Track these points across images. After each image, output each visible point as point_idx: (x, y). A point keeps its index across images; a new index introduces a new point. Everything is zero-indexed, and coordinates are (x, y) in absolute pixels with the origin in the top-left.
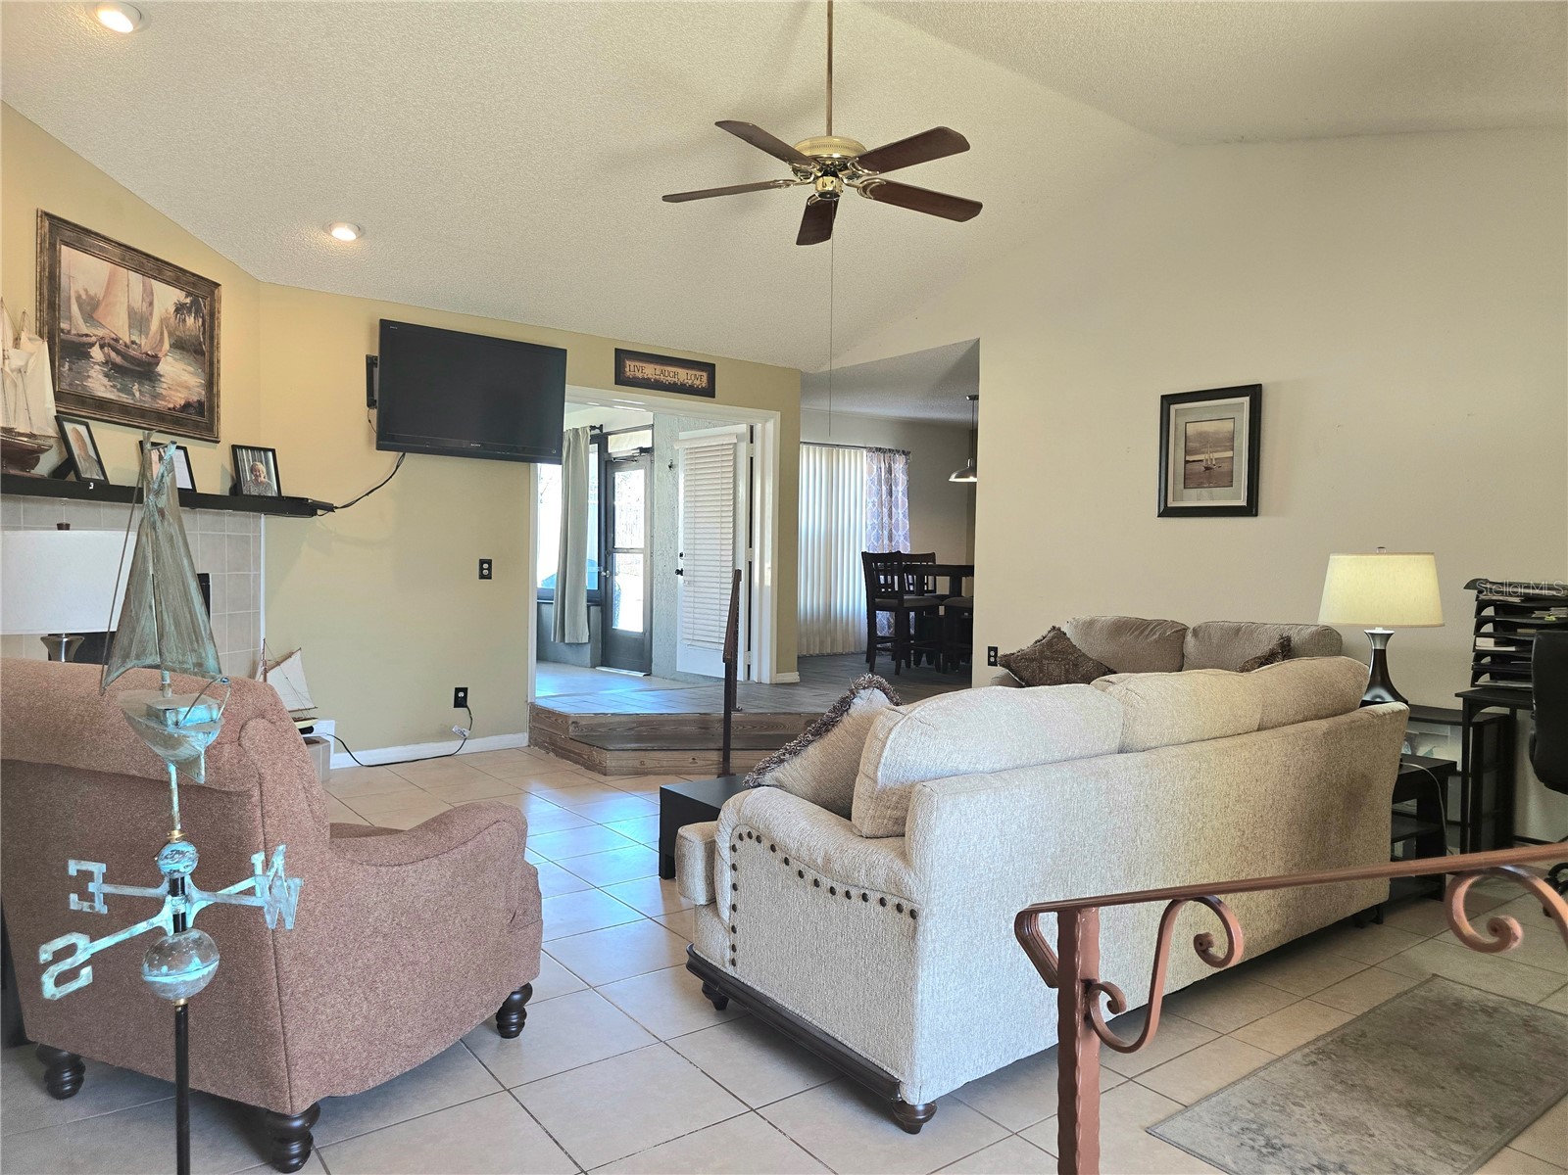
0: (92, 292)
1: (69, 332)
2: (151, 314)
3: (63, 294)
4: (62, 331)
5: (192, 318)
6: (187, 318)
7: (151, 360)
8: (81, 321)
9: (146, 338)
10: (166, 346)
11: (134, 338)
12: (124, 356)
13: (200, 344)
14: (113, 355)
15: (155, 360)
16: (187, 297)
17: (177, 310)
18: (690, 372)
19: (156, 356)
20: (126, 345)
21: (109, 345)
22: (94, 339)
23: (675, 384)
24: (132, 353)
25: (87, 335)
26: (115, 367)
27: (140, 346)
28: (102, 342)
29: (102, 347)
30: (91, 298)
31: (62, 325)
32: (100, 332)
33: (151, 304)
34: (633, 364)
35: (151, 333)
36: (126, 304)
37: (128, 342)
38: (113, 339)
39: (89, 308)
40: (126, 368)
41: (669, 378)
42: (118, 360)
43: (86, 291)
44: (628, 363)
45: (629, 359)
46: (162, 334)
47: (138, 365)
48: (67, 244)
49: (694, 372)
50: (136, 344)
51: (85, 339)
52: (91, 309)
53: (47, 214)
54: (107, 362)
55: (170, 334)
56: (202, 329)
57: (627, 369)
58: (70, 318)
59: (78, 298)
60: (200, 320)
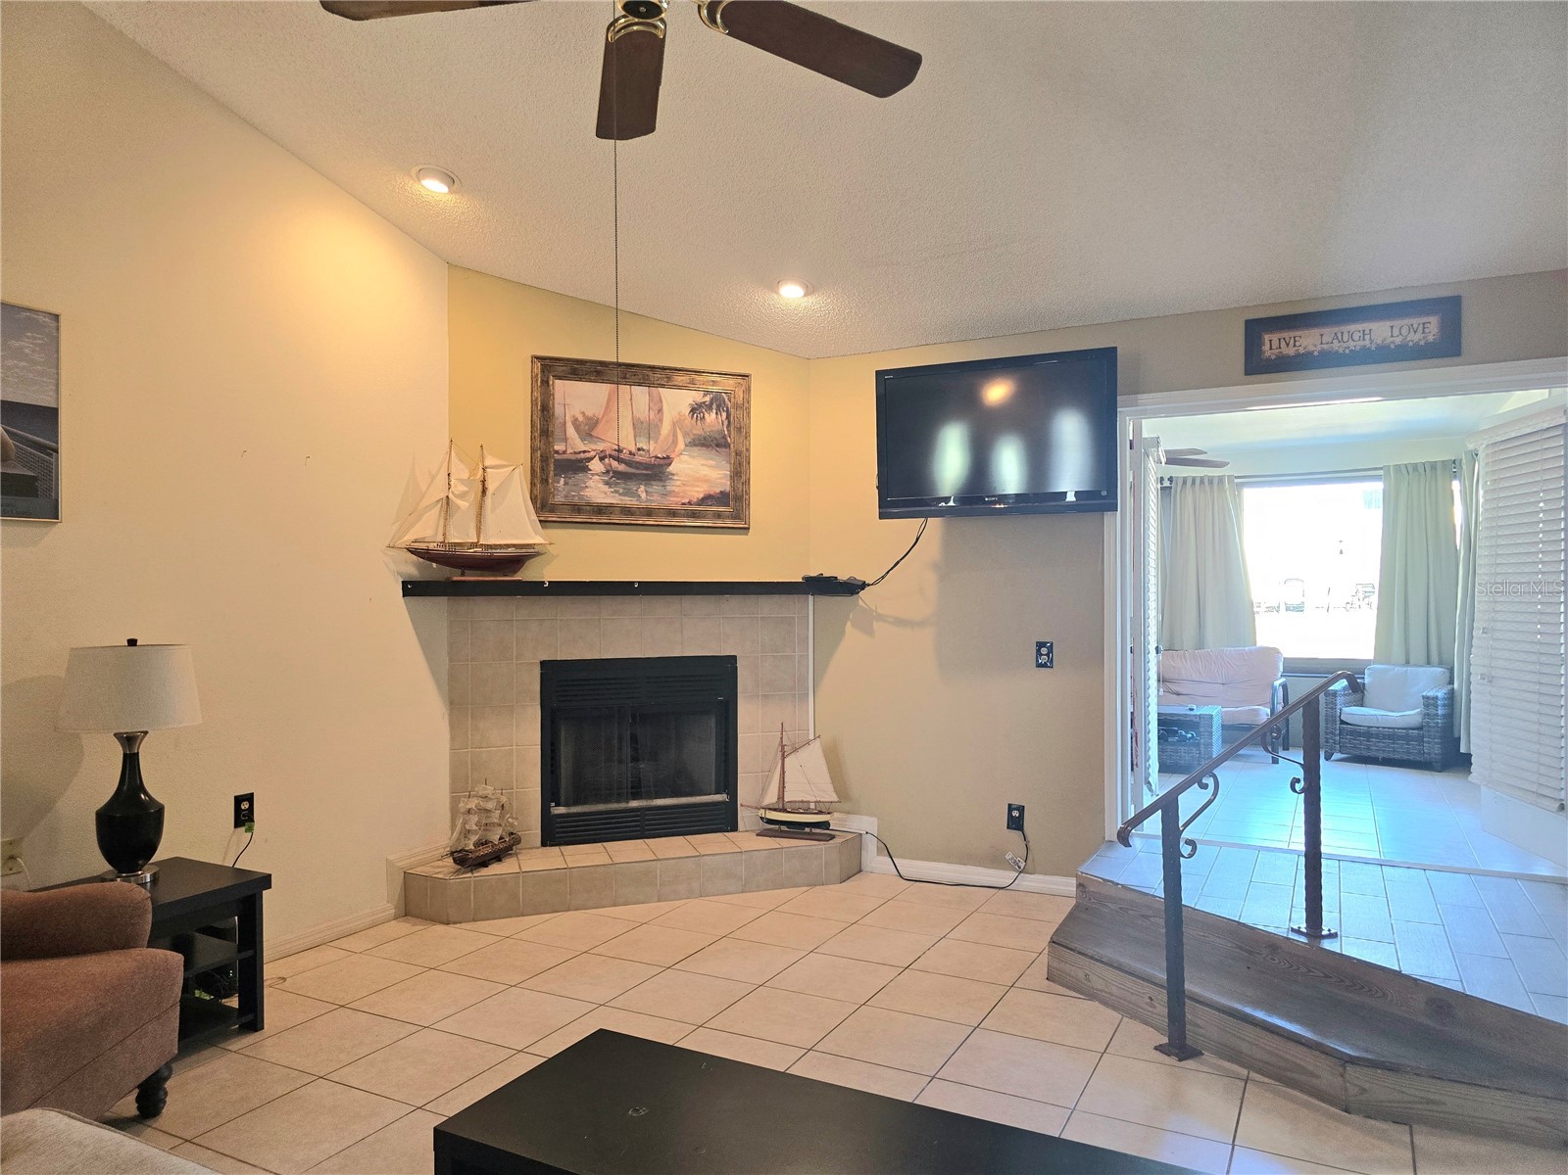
0: (589, 414)
1: (564, 452)
2: (661, 420)
3: (558, 422)
4: (557, 452)
5: (713, 415)
6: (706, 415)
7: (662, 462)
8: (578, 441)
9: (656, 442)
10: (681, 445)
11: (639, 445)
12: (628, 463)
13: (724, 437)
14: (615, 464)
15: (668, 460)
16: (705, 395)
17: (693, 410)
18: (1397, 323)
19: (668, 457)
20: (631, 453)
21: (610, 456)
22: (593, 454)
23: (1364, 349)
24: (638, 458)
25: (584, 452)
26: (618, 474)
27: (648, 451)
28: (602, 455)
29: (602, 459)
30: (589, 419)
31: (556, 448)
32: (600, 447)
33: (660, 411)
34: (1275, 337)
35: (661, 438)
36: (631, 417)
37: (633, 450)
38: (615, 450)
39: (587, 427)
40: (632, 474)
41: (1351, 344)
42: (622, 468)
43: (583, 413)
44: (1267, 337)
45: (1271, 331)
46: (675, 435)
47: (646, 469)
48: (560, 378)
49: (1407, 321)
50: (643, 450)
51: (582, 455)
52: (588, 428)
53: (537, 358)
54: (608, 472)
55: (685, 435)
56: (726, 423)
57: (1266, 347)
58: (565, 440)
59: (575, 422)
60: (724, 415)
